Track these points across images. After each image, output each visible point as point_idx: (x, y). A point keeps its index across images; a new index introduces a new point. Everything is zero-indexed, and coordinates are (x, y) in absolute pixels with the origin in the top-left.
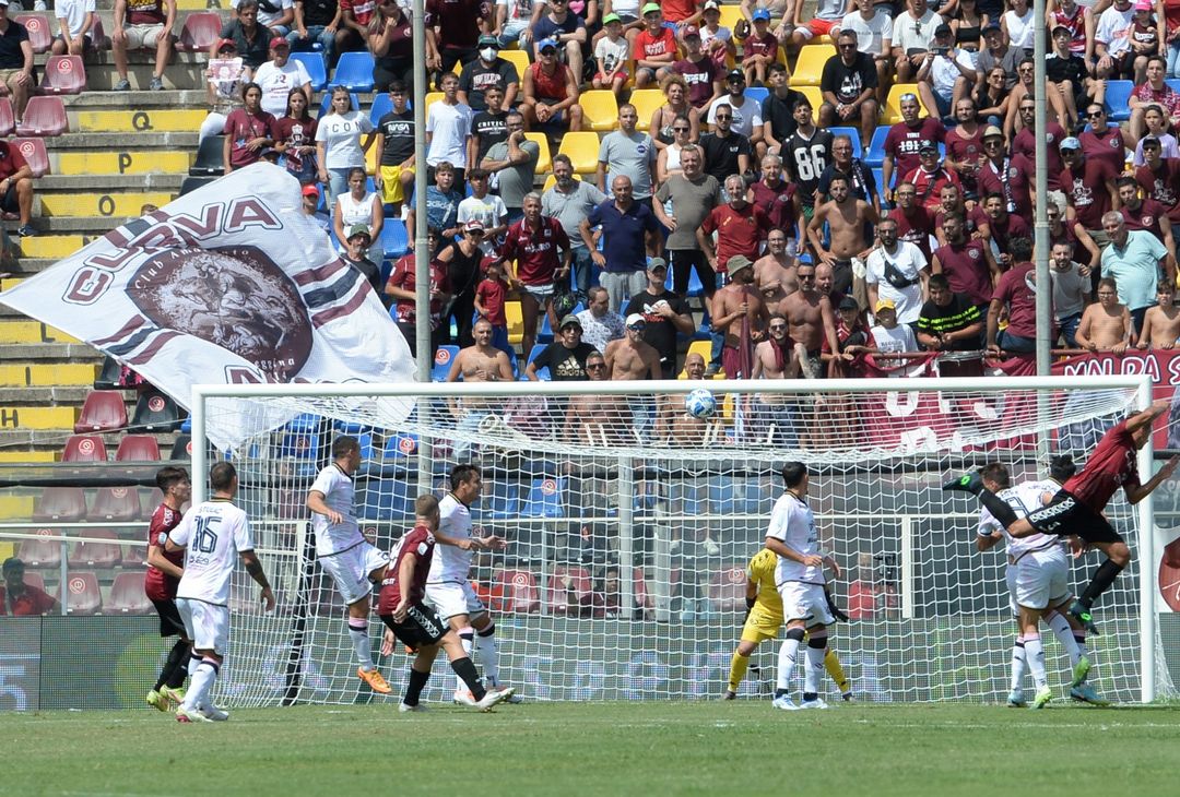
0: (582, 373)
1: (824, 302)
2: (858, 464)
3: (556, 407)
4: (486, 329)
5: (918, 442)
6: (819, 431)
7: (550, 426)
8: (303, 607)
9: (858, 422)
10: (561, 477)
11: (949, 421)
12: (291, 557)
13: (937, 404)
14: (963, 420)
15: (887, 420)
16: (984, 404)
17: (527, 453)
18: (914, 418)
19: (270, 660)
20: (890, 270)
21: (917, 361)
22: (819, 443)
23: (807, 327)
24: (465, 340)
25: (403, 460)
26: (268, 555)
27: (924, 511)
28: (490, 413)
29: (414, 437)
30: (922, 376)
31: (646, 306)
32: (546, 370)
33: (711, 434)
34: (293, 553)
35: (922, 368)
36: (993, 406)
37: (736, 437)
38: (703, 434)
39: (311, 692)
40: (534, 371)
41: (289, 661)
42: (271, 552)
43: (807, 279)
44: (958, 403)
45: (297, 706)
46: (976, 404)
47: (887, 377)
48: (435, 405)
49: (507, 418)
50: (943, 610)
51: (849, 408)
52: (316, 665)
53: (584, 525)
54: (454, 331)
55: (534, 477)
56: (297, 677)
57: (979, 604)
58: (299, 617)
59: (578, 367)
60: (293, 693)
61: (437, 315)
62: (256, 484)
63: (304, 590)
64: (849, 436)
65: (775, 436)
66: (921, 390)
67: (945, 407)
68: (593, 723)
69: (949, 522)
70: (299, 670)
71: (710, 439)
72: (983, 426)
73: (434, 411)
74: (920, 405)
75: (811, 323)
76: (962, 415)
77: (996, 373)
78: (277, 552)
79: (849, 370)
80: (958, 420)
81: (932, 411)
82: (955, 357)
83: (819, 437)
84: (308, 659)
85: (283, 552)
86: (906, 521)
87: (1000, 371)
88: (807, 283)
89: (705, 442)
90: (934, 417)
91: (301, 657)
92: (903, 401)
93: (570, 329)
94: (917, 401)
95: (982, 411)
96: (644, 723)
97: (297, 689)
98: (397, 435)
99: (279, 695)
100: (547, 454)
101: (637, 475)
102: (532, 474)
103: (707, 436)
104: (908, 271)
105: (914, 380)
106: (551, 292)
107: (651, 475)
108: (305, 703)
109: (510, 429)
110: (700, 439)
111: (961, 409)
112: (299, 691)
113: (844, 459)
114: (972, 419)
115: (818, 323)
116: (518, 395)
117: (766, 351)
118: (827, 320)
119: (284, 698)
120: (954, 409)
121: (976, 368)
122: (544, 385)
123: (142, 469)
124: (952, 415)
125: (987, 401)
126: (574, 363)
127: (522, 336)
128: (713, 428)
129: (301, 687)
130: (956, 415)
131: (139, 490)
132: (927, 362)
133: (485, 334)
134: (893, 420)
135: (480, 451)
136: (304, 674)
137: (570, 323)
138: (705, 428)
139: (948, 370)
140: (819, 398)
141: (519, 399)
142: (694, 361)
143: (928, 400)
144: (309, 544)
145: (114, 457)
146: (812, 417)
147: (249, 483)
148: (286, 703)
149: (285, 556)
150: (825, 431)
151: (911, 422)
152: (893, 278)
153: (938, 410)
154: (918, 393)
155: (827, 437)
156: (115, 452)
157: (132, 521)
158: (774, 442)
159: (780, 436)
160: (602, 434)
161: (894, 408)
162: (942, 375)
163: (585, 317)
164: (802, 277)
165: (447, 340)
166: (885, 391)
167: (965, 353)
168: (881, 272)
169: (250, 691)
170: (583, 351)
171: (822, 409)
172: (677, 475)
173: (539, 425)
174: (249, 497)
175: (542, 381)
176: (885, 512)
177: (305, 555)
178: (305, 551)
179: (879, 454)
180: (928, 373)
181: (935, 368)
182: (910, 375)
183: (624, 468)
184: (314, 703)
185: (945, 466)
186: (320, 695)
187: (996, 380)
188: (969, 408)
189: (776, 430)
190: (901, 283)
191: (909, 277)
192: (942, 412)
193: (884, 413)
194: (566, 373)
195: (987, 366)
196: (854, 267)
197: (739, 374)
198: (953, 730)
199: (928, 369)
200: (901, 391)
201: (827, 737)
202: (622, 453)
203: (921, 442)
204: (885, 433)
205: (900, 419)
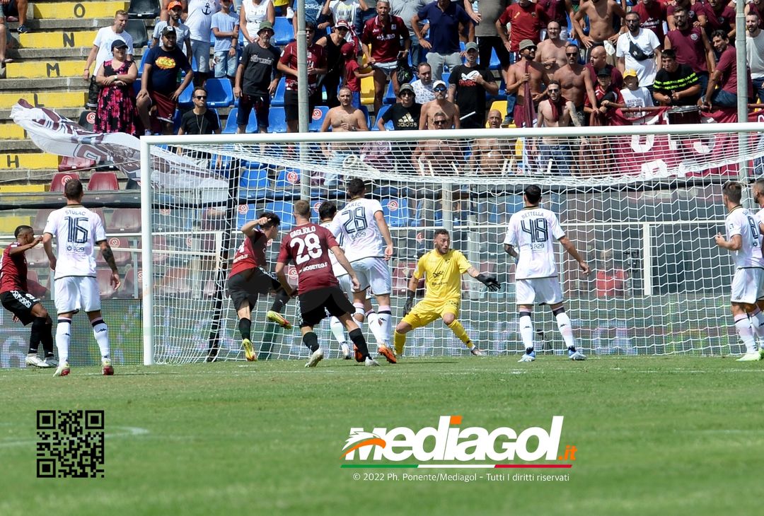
0: (415, 124)
1: (585, 72)
2: (611, 187)
3: (397, 149)
6: (584, 163)
7: (393, 162)
8: (220, 292)
9: (611, 156)
10: (402, 198)
11: (676, 156)
12: (210, 257)
13: (667, 143)
14: (686, 155)
15: (631, 155)
16: (700, 143)
17: (377, 181)
18: (651, 154)
19: (198, 329)
20: (633, 47)
21: (653, 113)
22: (584, 172)
23: (574, 90)
24: (333, 102)
25: (289, 188)
26: (193, 256)
27: (659, 220)
28: (350, 153)
29: (298, 171)
30: (656, 123)
31: (463, 75)
32: (391, 122)
33: (507, 166)
34: (212, 254)
35: (656, 118)
36: (707, 144)
37: (524, 168)
38: (502, 166)
39: (226, 352)
40: (383, 124)
41: (211, 330)
42: (195, 253)
43: (572, 56)
44: (682, 142)
45: (217, 363)
46: (695, 143)
47: (631, 124)
48: (312, 148)
49: (363, 157)
50: (673, 289)
51: (605, 147)
52: (230, 333)
53: (418, 232)
54: (325, 96)
55: (383, 198)
56: (217, 341)
57: (699, 285)
58: (217, 300)
59: (412, 120)
60: (214, 353)
61: (314, 85)
62: (186, 205)
63: (221, 280)
64: (605, 166)
65: (552, 167)
66: (655, 134)
67: (673, 145)
68: (426, 372)
69: (677, 227)
70: (218, 337)
71: (506, 170)
72: (700, 159)
73: (311, 152)
74: (655, 144)
75: (577, 87)
76: (685, 151)
77: (708, 121)
78: (200, 254)
79: (604, 120)
80: (682, 155)
81: (664, 148)
83: (584, 167)
84: (224, 328)
85: (204, 254)
86: (646, 226)
87: (712, 119)
88: (572, 59)
89: (503, 172)
90: (665, 153)
91: (220, 327)
92: (643, 141)
93: (405, 94)
94: (653, 142)
95: (699, 148)
96: (461, 372)
97: (217, 350)
98: (285, 170)
99: (204, 354)
100: (391, 181)
101: (455, 196)
102: (381, 196)
103: (504, 168)
104: (646, 49)
105: (651, 126)
106: (395, 67)
107: (465, 196)
108: (223, 360)
109: (365, 165)
110: (500, 170)
111: (684, 147)
112: (218, 352)
113: (601, 183)
114: (692, 154)
115: (582, 87)
116: (371, 141)
117: (546, 107)
118: (588, 85)
119: (207, 357)
120: (680, 147)
121: (694, 118)
123: (106, 196)
124: (678, 151)
125: (703, 141)
126: (410, 117)
127: (374, 99)
128: (509, 162)
129: (219, 349)
130: (681, 151)
131: (105, 211)
132: (660, 114)
133: (345, 98)
134: (636, 155)
135: (345, 180)
136: (221, 339)
137: (405, 90)
138: (503, 162)
139: (675, 119)
140: (583, 140)
141: (371, 144)
142: (493, 115)
143: (661, 141)
144: (223, 248)
145: (87, 188)
146: (578, 153)
147: (182, 205)
148: (209, 360)
149: (206, 257)
150: (588, 163)
151: (649, 157)
152: (635, 53)
153: (668, 148)
154: (653, 136)
155: (590, 167)
156: (87, 184)
158: (552, 171)
159: (556, 167)
160: (430, 167)
161: (636, 147)
162: (671, 123)
163: (417, 85)
164: (569, 55)
165: (321, 102)
166: (630, 135)
167: (687, 107)
168: (627, 48)
169: (183, 353)
170: (415, 109)
171: (585, 148)
173: (386, 161)
174: (177, 215)
175: (388, 130)
176: (631, 221)
177: (221, 255)
178: (221, 252)
179: (626, 179)
180: (661, 122)
181: (666, 118)
182: (648, 123)
183: (447, 192)
184: (229, 360)
185: (673, 187)
186: (233, 354)
187: (709, 126)
188: (690, 146)
189: (554, 163)
190: (641, 57)
191: (647, 53)
192: (670, 149)
193: (630, 150)
194: (404, 125)
195: (703, 116)
196: (606, 47)
197: (524, 124)
198: (681, 374)
199: (661, 119)
200: (641, 135)
201: (592, 380)
202: (445, 181)
203: (656, 170)
204: (631, 164)
205: (641, 154)
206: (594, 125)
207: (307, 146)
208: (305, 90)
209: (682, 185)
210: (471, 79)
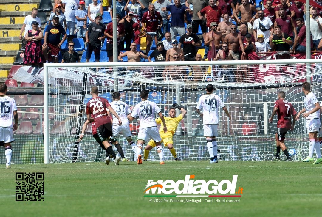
0: (164, 59)
1: (239, 36)
2: (251, 87)
3: (156, 69)
4: (134, 45)
6: (238, 76)
7: (155, 75)
8: (78, 132)
9: (251, 73)
10: (158, 91)
11: (279, 73)
12: (75, 116)
13: (275, 67)
14: (283, 73)
15: (259, 73)
17: (148, 84)
18: (268, 72)
19: (68, 147)
20: (261, 25)
21: (268, 55)
22: (238, 80)
23: (234, 44)
24: (128, 49)
28: (136, 71)
30: (270, 59)
31: (185, 39)
32: (153, 58)
33: (205, 77)
34: (75, 115)
35: (270, 57)
36: (293, 68)
37: (212, 78)
38: (202, 77)
39: (81, 158)
40: (150, 59)
41: (74, 149)
42: (68, 115)
43: (234, 29)
44: (282, 67)
45: (77, 163)
46: (287, 68)
47: (259, 59)
48: (119, 69)
49: (141, 73)
51: (248, 69)
52: (83, 150)
53: (165, 106)
54: (125, 46)
55: (150, 91)
56: (77, 154)
58: (77, 135)
59: (163, 57)
60: (75, 158)
62: (64, 94)
63: (78, 126)
64: (248, 78)
65: (225, 78)
68: (168, 168)
70: (77, 151)
71: (204, 79)
72: (290, 75)
73: (119, 70)
74: (270, 68)
75: (235, 43)
76: (283, 71)
77: (293, 58)
78: (70, 115)
81: (274, 69)
83: (238, 78)
84: (80, 148)
85: (72, 115)
86: (266, 104)
87: (295, 58)
88: (234, 30)
90: (274, 71)
91: (78, 147)
92: (264, 67)
93: (160, 46)
95: (289, 70)
96: (184, 167)
97: (76, 157)
99: (71, 159)
100: (154, 84)
101: (182, 90)
103: (203, 78)
104: (266, 26)
106: (156, 34)
107: (186, 90)
108: (79, 162)
109: (142, 76)
110: (201, 79)
111: (282, 69)
112: (77, 158)
114: (286, 72)
115: (238, 42)
116: (145, 66)
118: (241, 42)
119: (72, 160)
120: (281, 69)
121: (287, 57)
122: (153, 63)
123: (29, 90)
124: (280, 71)
125: (291, 67)
126: (162, 56)
127: (146, 47)
128: (205, 75)
129: (78, 157)
130: (281, 71)
131: (28, 96)
132: (272, 55)
133: (134, 47)
134: (261, 73)
135: (134, 83)
136: (79, 153)
137: (160, 44)
138: (203, 75)
139: (278, 57)
140: (238, 66)
141: (145, 67)
142: (198, 56)
143: (272, 66)
144: (80, 113)
145: (20, 86)
146: (236, 72)
147: (62, 94)
148: (73, 162)
150: (240, 76)
151: (267, 74)
152: (262, 28)
153: (275, 69)
154: (269, 64)
155: (241, 78)
156: (20, 84)
157: (25, 106)
158: (224, 80)
159: (226, 78)
160: (171, 78)
161: (261, 69)
162: (277, 59)
163: (165, 42)
164: (232, 29)
165: (123, 49)
166: (259, 64)
168: (258, 26)
169: (62, 158)
171: (239, 70)
172: (194, 90)
173: (152, 75)
174: (60, 98)
175: (152, 62)
177: (79, 116)
178: (79, 114)
180: (272, 58)
181: (274, 57)
182: (267, 59)
183: (178, 88)
184: (82, 162)
185: (278, 87)
186: (84, 159)
187: (294, 60)
188: (285, 69)
189: (225, 76)
190: (264, 30)
191: (267, 28)
192: (277, 70)
193: (259, 71)
194: (159, 59)
195: (291, 56)
196: (248, 25)
197: (212, 59)
198: (281, 169)
199: (272, 57)
200: (264, 64)
201: (241, 172)
202: (177, 83)
203: (270, 80)
204: (259, 77)
205: (264, 72)
206: (243, 60)
207: (117, 68)
209: (281, 86)
210: (189, 41)
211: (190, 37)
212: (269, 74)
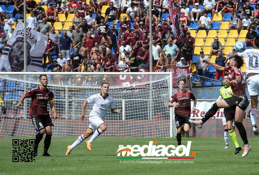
2: (114, 89)
5: (126, 85)
10: (54, 91)
11: (132, 81)
13: (130, 77)
14: (135, 80)
15: (120, 80)
20: (125, 50)
25: (21, 88)
27: (128, 99)
29: (23, 83)
30: (127, 72)
32: (50, 70)
35: (127, 70)
44: (134, 77)
47: (120, 72)
50: (132, 118)
57: (140, 117)
64: (112, 83)
67: (131, 78)
69: (133, 101)
74: (126, 77)
81: (129, 79)
82: (133, 68)
86: (123, 101)
90: (129, 80)
92: (123, 77)
93: (55, 62)
98: (20, 83)
101: (69, 91)
103: (83, 83)
104: (128, 51)
105: (125, 73)
107: (72, 91)
114: (137, 79)
120: (133, 78)
126: (56, 68)
128: (85, 81)
132: (128, 69)
134: (121, 80)
139: (132, 71)
143: (128, 76)
151: (125, 81)
152: (125, 52)
153: (130, 78)
154: (126, 75)
160: (62, 83)
161: (121, 78)
162: (131, 72)
166: (119, 75)
167: (136, 67)
172: (77, 91)
176: (120, 99)
179: (118, 87)
180: (128, 71)
181: (129, 70)
182: (124, 71)
183: (67, 90)
185: (132, 89)
193: (119, 79)
194: (55, 71)
198: (132, 142)
199: (128, 70)
200: (122, 75)
201: (107, 144)
202: (66, 86)
203: (127, 85)
204: (119, 83)
205: (122, 80)
206: (109, 72)
207: (26, 76)
208: (26, 60)
209: (134, 89)
210: (77, 59)
211: (77, 57)
212: (126, 81)
